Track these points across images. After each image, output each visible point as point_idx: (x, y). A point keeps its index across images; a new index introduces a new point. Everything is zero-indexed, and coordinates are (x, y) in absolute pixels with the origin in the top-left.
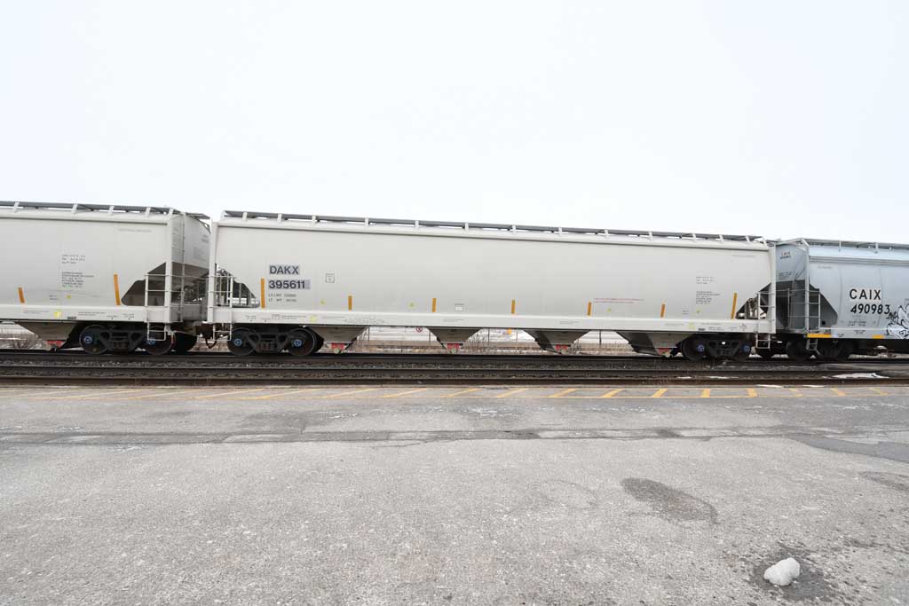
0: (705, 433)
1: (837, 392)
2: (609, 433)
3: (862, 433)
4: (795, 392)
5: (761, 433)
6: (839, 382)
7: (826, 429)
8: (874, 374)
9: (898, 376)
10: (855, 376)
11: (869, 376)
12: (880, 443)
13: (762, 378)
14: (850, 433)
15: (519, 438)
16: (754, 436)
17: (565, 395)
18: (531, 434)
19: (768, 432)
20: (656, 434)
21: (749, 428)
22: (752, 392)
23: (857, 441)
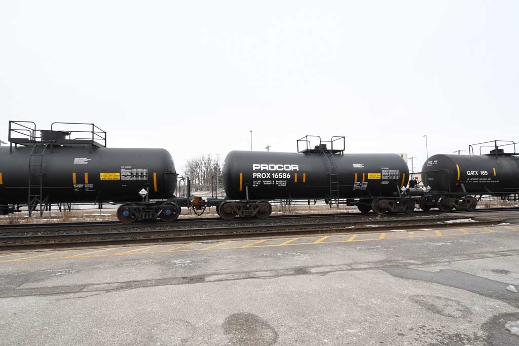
0: (327, 269)
1: (438, 233)
2: (258, 274)
3: (434, 263)
4: (412, 234)
5: (366, 266)
6: (446, 226)
7: (412, 261)
8: (470, 219)
9: (484, 220)
10: (458, 221)
11: (466, 221)
12: (440, 270)
13: (399, 225)
14: (427, 263)
15: (188, 283)
16: (360, 269)
17: (254, 245)
18: (200, 279)
19: (371, 265)
20: (292, 272)
21: (361, 263)
22: (383, 235)
23: (426, 269)
